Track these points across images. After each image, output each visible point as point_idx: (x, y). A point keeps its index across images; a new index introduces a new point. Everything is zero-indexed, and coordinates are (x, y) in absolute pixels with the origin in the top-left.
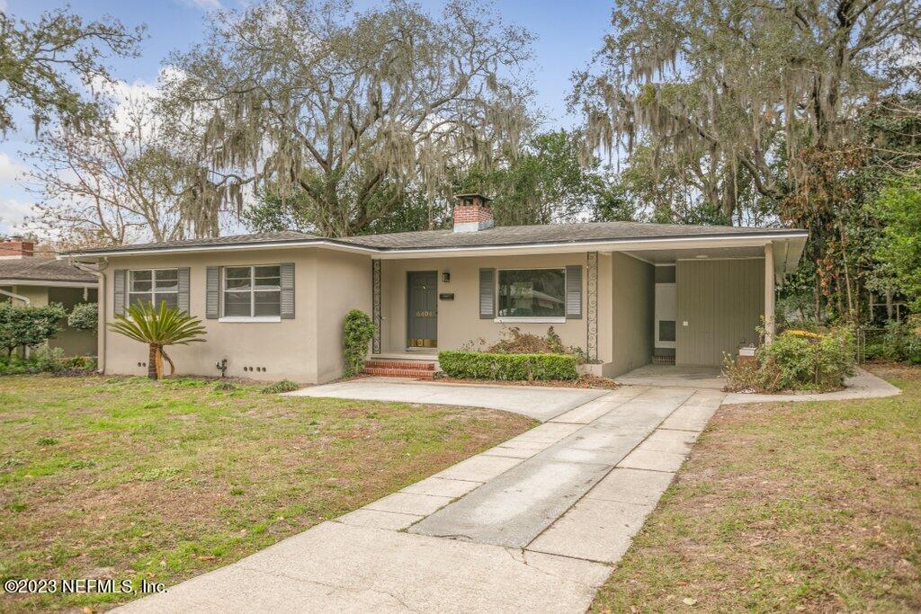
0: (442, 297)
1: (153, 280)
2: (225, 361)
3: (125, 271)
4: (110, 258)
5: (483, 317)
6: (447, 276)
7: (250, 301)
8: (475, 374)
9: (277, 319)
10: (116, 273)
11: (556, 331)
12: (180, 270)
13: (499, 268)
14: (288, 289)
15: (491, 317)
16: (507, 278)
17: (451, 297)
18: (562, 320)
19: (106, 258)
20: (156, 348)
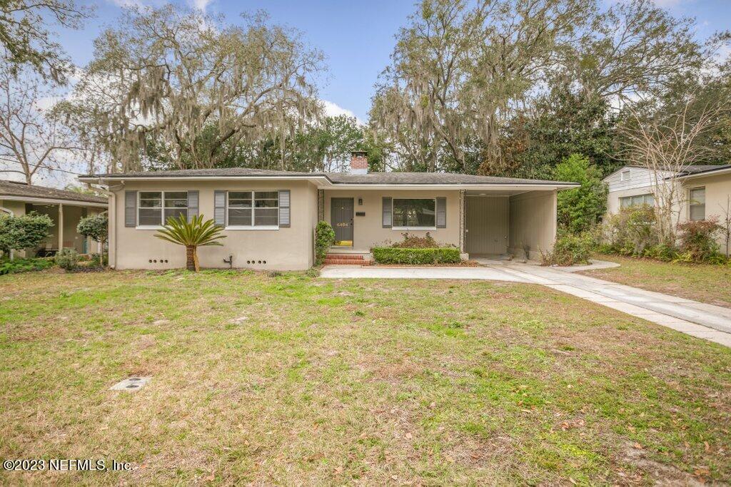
0: (358, 214)
1: (163, 199)
2: (231, 257)
3: (136, 191)
4: (125, 181)
5: (384, 227)
6: (360, 201)
7: (251, 215)
8: (399, 261)
9: (277, 228)
10: (127, 194)
11: (431, 235)
12: (190, 192)
13: (394, 197)
14: (285, 208)
15: (389, 227)
16: (398, 203)
17: (362, 214)
18: (434, 228)
19: (122, 182)
20: (191, 249)
